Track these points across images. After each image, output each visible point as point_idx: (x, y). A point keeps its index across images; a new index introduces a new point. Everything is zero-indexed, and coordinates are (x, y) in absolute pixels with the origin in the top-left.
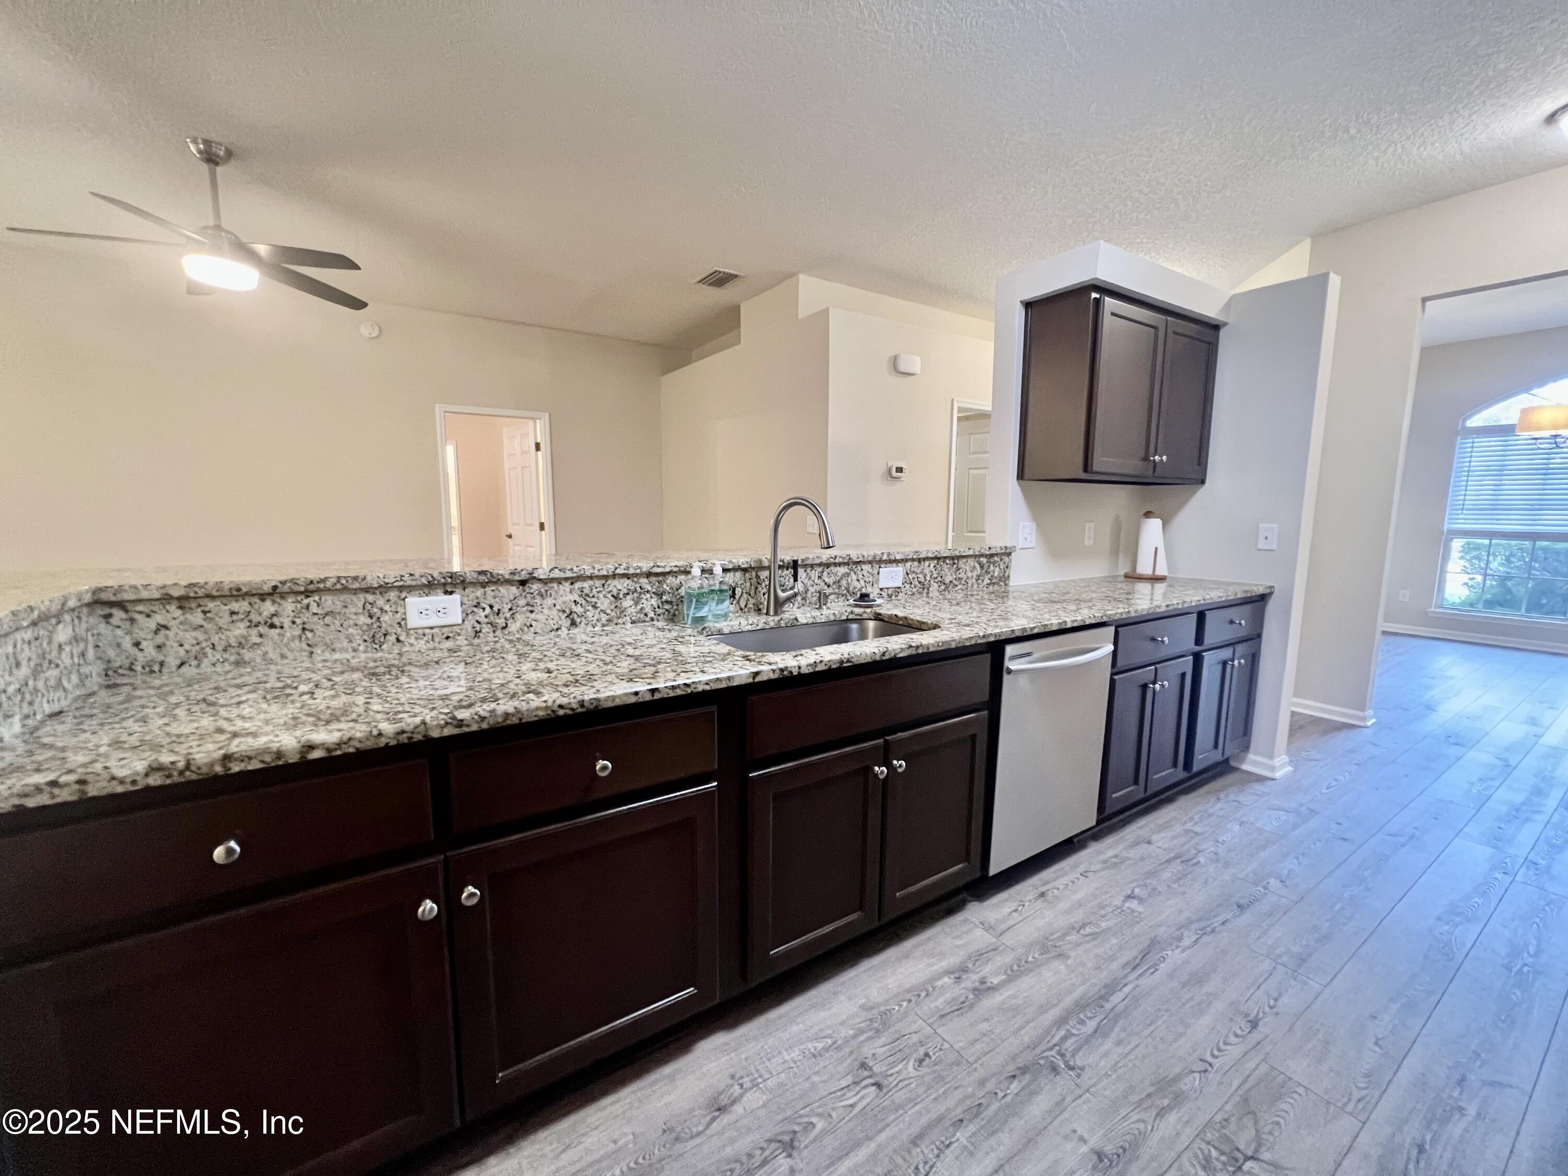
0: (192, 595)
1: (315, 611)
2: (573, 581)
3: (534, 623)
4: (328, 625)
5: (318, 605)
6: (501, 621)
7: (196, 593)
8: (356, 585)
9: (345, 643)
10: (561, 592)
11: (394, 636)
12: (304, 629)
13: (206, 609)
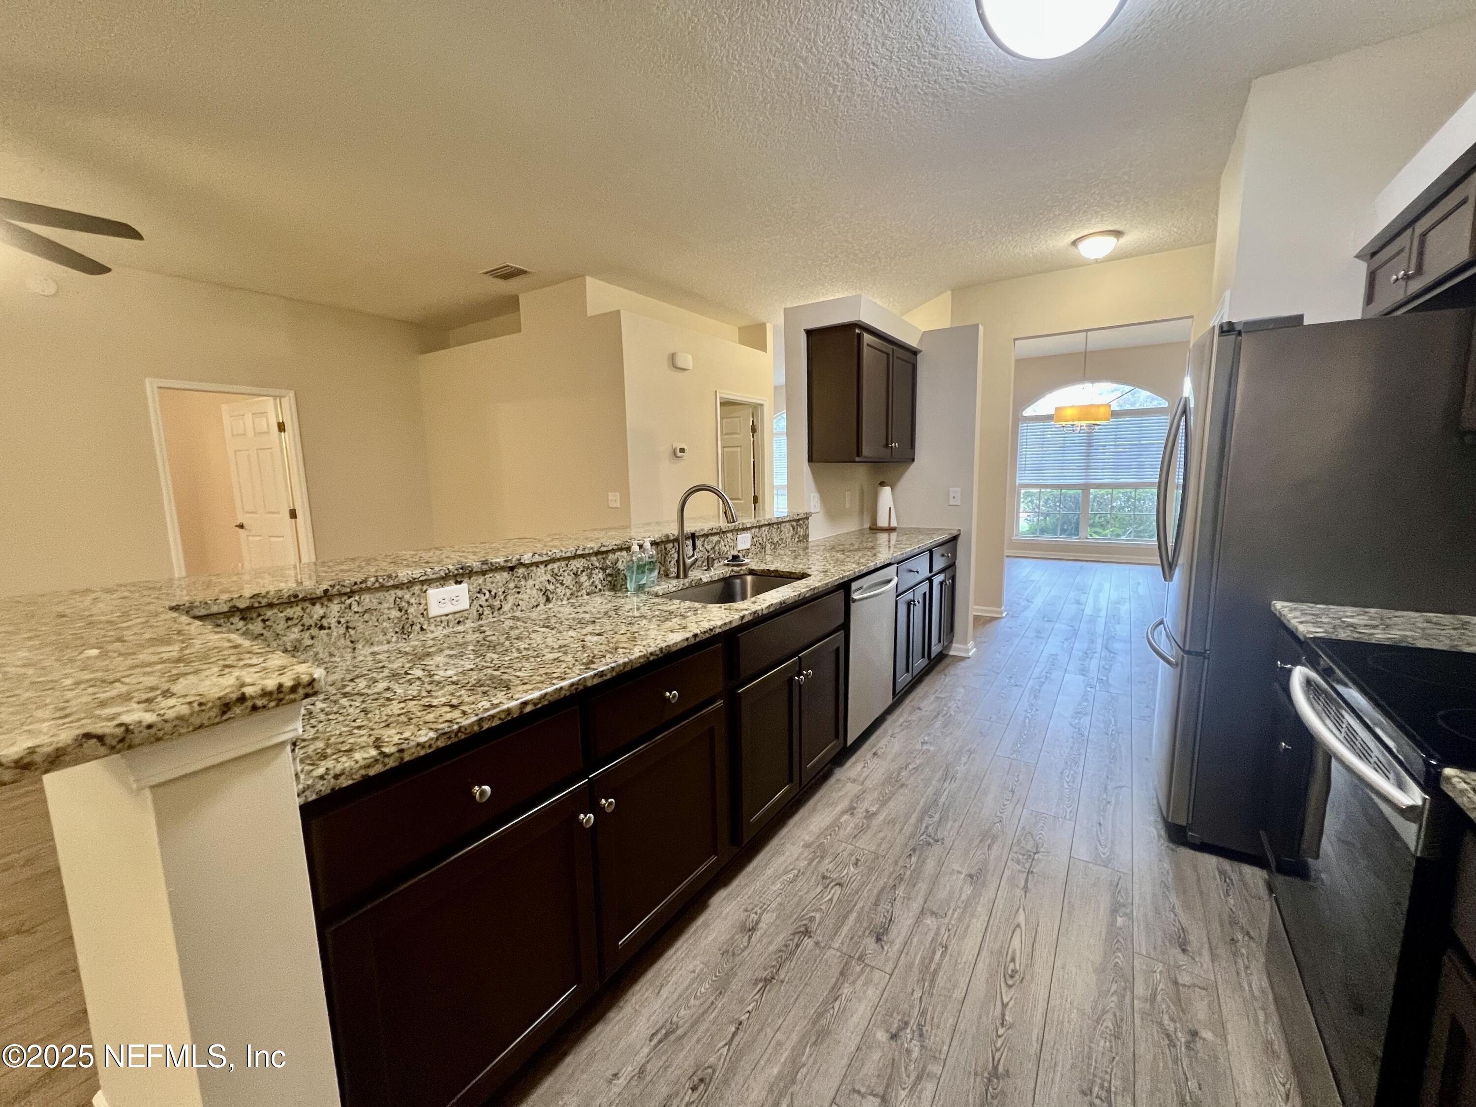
0: (256, 605)
1: (356, 610)
2: (546, 563)
3: (520, 602)
4: (367, 622)
5: (359, 604)
6: (497, 603)
7: (260, 603)
8: (391, 583)
9: (381, 637)
10: (539, 574)
11: (419, 626)
12: (347, 628)
13: (266, 618)
